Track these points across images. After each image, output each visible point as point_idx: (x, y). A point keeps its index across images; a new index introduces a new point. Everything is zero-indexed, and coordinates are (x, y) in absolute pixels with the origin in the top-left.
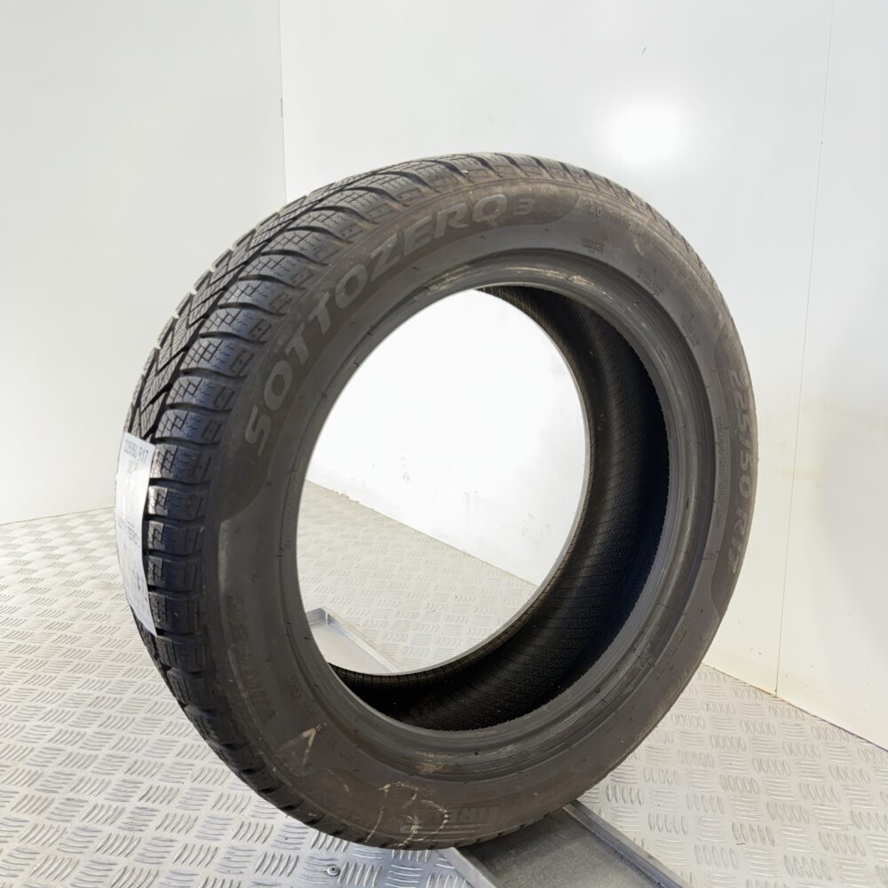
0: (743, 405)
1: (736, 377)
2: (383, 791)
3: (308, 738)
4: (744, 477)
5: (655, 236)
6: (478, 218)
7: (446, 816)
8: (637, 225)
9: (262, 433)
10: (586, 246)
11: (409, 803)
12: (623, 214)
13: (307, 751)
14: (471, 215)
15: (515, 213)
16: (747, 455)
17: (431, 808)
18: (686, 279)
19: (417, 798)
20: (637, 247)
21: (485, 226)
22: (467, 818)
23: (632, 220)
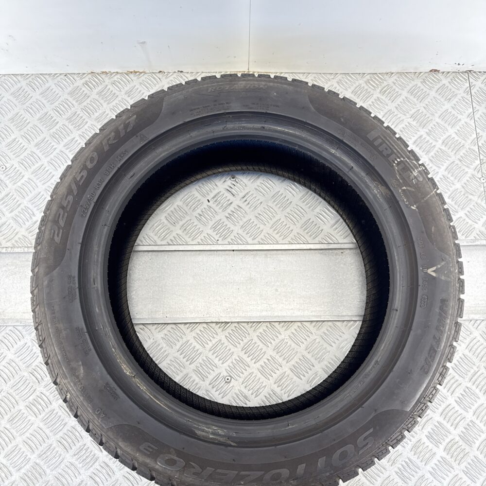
0: (62, 213)
1: (56, 235)
2: (417, 208)
3: (434, 271)
4: (89, 167)
5: (66, 369)
6: (181, 462)
7: (396, 162)
8: (75, 384)
9: (365, 439)
10: (117, 395)
11: (409, 188)
12: (82, 398)
13: (439, 266)
14: (185, 467)
15: (156, 448)
16: (78, 179)
17: (400, 174)
18: (57, 325)
19: (403, 187)
20: (82, 371)
21: (179, 453)
22: (386, 149)
23: (77, 389)
